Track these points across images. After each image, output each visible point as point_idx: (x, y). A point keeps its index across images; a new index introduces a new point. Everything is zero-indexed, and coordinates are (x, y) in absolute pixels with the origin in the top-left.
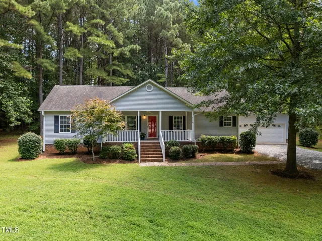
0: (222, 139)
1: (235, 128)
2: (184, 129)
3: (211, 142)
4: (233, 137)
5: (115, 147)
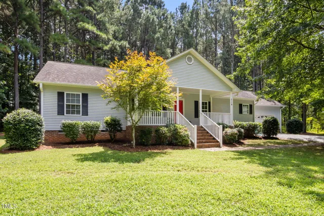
2: (210, 111)
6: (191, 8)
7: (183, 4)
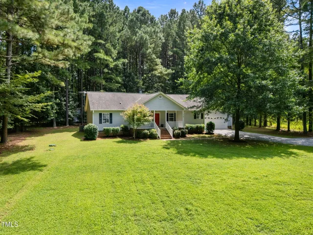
0: (197, 126)
1: (202, 120)
2: (175, 121)
3: (192, 128)
4: (202, 125)
5: (146, 131)
6: (180, 14)
7: (172, 10)
